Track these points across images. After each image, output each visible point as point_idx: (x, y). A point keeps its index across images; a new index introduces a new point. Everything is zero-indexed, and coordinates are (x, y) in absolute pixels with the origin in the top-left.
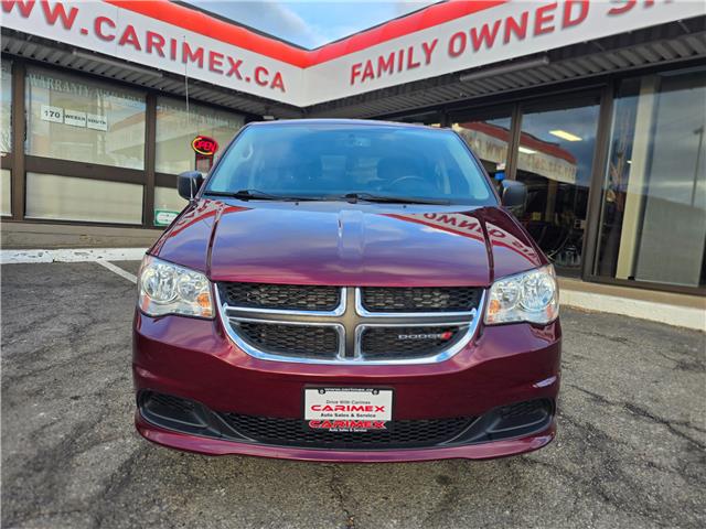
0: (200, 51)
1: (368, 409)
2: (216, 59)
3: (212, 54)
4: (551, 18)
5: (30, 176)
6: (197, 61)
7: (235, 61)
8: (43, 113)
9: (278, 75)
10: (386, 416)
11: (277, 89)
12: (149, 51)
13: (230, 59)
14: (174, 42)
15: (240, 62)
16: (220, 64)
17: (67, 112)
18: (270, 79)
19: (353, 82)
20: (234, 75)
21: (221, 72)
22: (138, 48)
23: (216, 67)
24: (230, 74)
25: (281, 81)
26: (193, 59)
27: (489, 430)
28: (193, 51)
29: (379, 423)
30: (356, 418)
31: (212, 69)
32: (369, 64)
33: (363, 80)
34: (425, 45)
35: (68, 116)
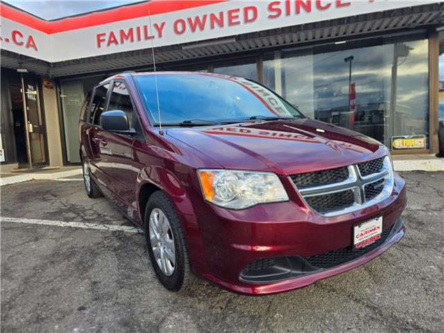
4: (237, 17)
9: (31, 38)
10: (380, 230)
11: (31, 48)
18: (25, 40)
19: (99, 46)
25: (33, 42)
29: (378, 236)
32: (112, 34)
33: (109, 45)
34: (156, 25)
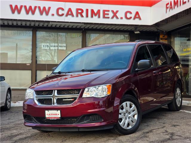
0: (99, 11)
1: (56, 114)
2: (106, 13)
3: (104, 11)
5: (38, 72)
6: (97, 16)
7: (115, 11)
8: (43, 47)
9: (137, 13)
10: (59, 116)
11: (137, 20)
12: (77, 16)
13: (113, 11)
14: (87, 10)
15: (117, 11)
16: (108, 14)
17: (51, 45)
18: (133, 15)
19: (166, 12)
20: (115, 18)
21: (109, 18)
22: (73, 16)
23: (106, 16)
24: (113, 18)
25: (139, 15)
26: (96, 15)
27: (85, 122)
28: (96, 12)
29: (58, 118)
30: (54, 117)
31: (104, 17)
32: (171, 3)
33: (169, 10)
35: (51, 46)
